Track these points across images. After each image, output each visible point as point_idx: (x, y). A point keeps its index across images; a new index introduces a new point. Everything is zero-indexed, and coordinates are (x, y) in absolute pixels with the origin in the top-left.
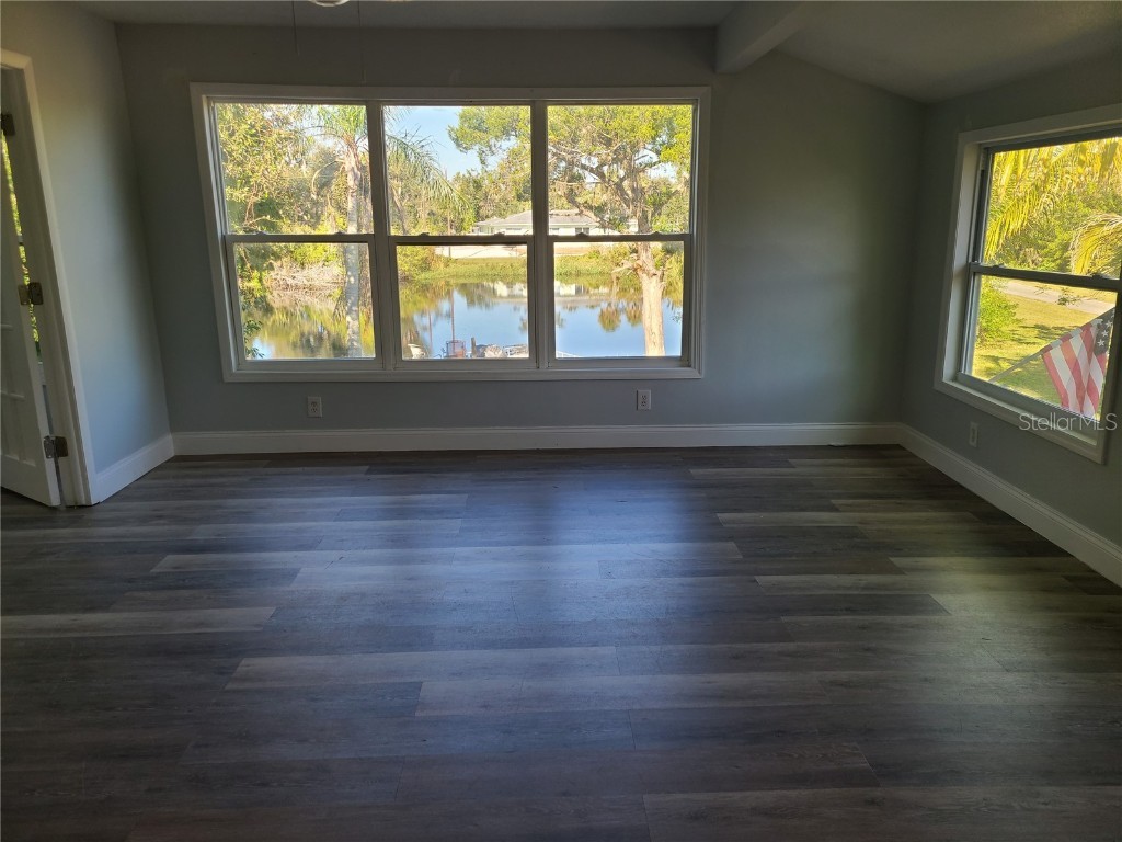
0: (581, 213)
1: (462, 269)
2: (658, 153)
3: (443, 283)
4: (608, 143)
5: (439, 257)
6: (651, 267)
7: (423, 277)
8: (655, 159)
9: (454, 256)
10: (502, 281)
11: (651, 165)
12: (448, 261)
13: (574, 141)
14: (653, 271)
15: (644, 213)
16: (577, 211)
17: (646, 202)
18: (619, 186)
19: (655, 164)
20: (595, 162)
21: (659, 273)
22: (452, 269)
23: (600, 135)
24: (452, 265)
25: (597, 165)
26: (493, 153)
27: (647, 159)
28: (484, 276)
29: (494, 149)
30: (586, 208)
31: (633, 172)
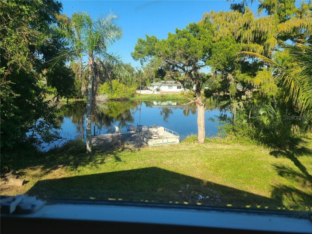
0: (176, 83)
1: (143, 97)
2: (205, 62)
3: (138, 101)
4: (187, 58)
5: (137, 93)
6: (201, 103)
7: (132, 99)
8: (204, 64)
9: (141, 93)
10: (155, 101)
11: (202, 66)
12: (139, 95)
13: (174, 57)
14: (202, 104)
15: (199, 84)
16: (175, 82)
17: (200, 79)
18: (190, 73)
19: (204, 66)
20: (182, 65)
21: (204, 105)
22: (141, 97)
23: (184, 55)
24: (141, 96)
25: (182, 66)
26: (145, 61)
27: (200, 64)
28: (149, 99)
29: (146, 60)
30: (178, 81)
31: (195, 69)
